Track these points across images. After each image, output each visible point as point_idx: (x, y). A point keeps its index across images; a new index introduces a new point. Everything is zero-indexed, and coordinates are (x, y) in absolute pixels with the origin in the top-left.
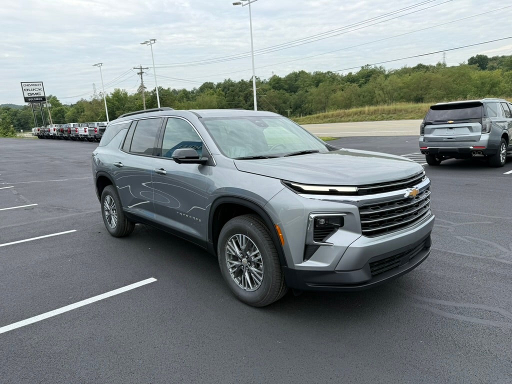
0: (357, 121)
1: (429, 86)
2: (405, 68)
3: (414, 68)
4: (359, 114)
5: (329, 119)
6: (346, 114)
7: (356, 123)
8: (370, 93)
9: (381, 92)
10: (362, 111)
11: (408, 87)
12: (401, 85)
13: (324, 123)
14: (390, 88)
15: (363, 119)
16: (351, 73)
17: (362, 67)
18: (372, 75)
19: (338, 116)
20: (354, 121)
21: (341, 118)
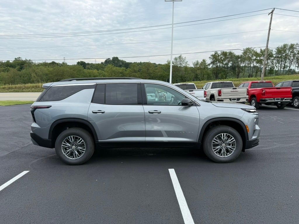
0: (35, 92)
1: (63, 74)
2: (45, 63)
3: (50, 63)
4: (35, 87)
5: (13, 90)
6: (26, 87)
7: (34, 93)
8: (28, 75)
9: (35, 75)
10: (37, 86)
11: (52, 74)
12: (47, 72)
13: (10, 92)
14: (41, 73)
15: (39, 91)
16: (9, 61)
17: (16, 59)
18: (25, 64)
19: (20, 88)
20: (33, 92)
21: (22, 89)
